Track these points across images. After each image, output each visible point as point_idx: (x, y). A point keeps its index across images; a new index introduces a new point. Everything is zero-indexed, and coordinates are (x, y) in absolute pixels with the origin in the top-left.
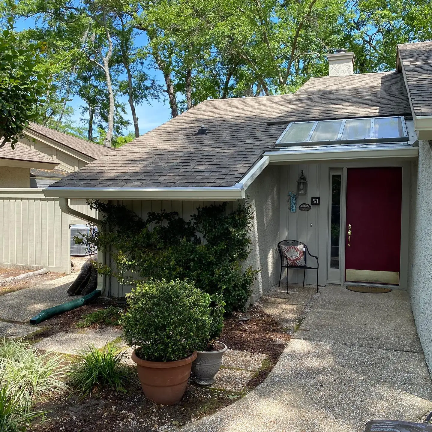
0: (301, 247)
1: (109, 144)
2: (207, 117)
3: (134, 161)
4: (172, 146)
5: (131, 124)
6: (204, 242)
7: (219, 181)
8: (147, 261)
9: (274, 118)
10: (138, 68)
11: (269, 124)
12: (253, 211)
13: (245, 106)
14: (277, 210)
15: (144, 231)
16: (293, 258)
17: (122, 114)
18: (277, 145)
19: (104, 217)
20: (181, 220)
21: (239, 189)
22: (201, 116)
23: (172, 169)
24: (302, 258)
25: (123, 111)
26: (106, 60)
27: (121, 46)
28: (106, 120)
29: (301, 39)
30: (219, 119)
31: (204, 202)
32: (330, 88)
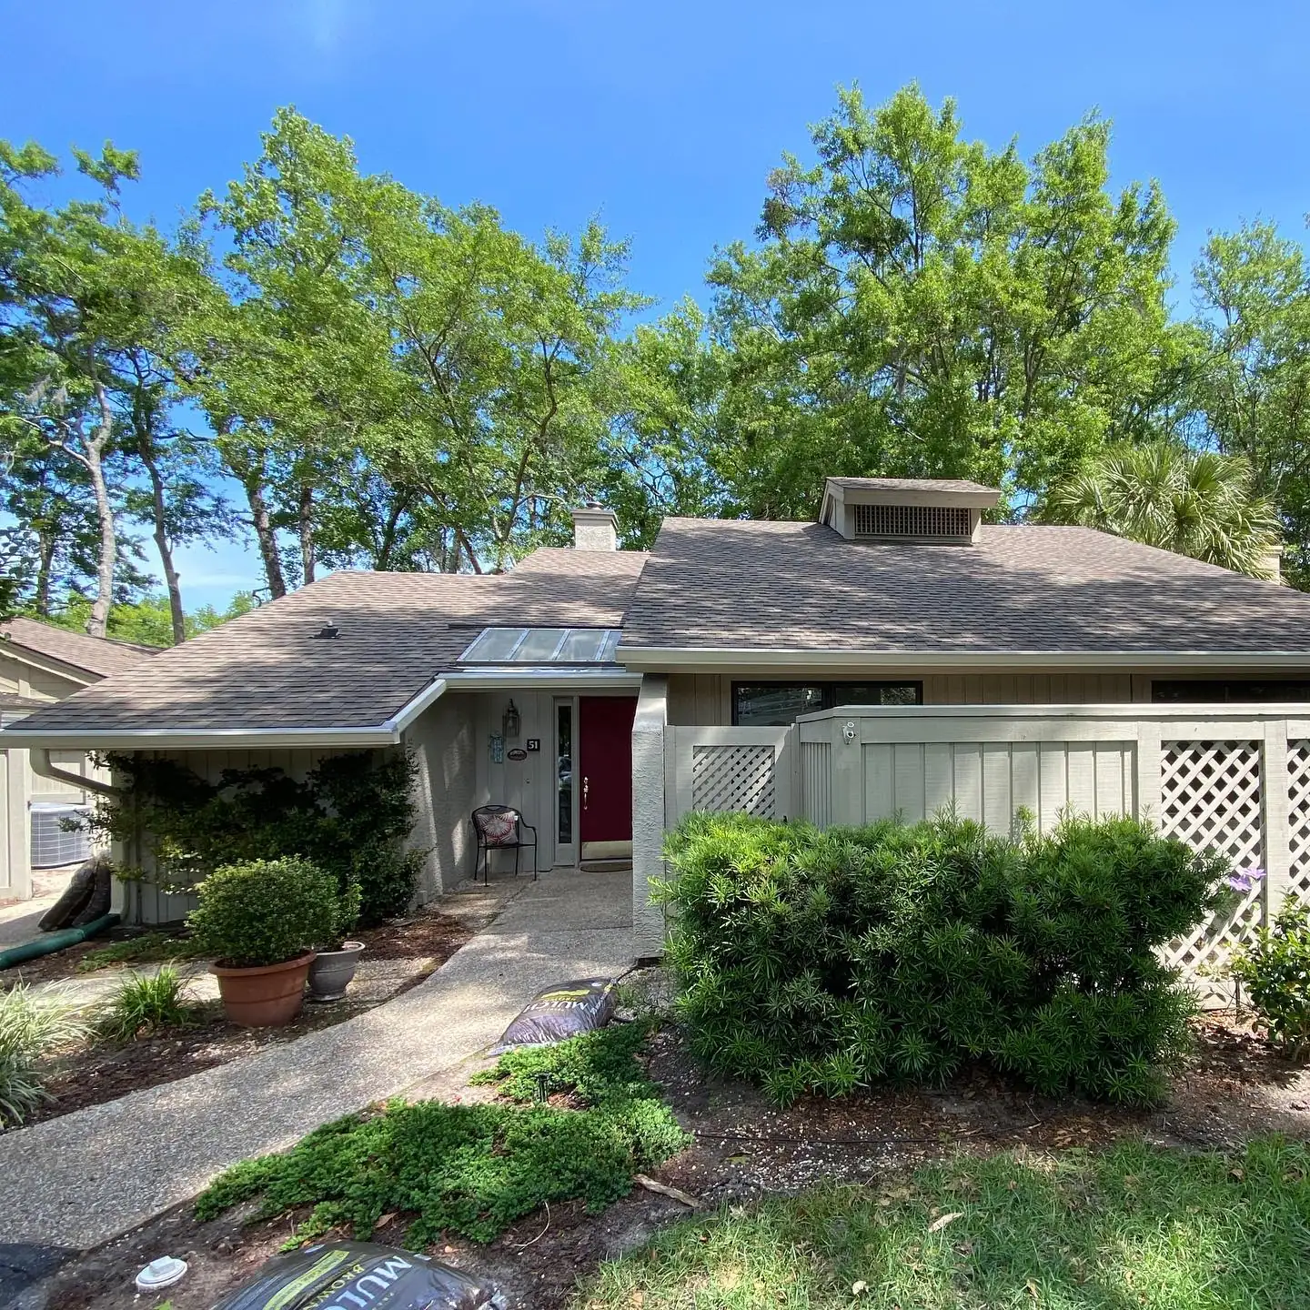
0: (511, 815)
1: (101, 630)
2: (340, 606)
3: (192, 682)
4: (271, 656)
5: (159, 583)
6: (333, 814)
7: (357, 718)
8: (224, 849)
9: (464, 617)
10: (176, 469)
11: (452, 627)
12: (421, 760)
13: (415, 590)
14: (469, 761)
15: (215, 801)
16: (498, 832)
17: (134, 560)
18: (459, 664)
19: (127, 781)
20: (289, 783)
21: (389, 730)
22: (327, 602)
23: (271, 698)
24: (513, 831)
25: (137, 553)
26: (94, 446)
27: (135, 419)
28: (91, 571)
29: (531, 471)
30: (365, 611)
31: (332, 750)
32: (564, 571)
